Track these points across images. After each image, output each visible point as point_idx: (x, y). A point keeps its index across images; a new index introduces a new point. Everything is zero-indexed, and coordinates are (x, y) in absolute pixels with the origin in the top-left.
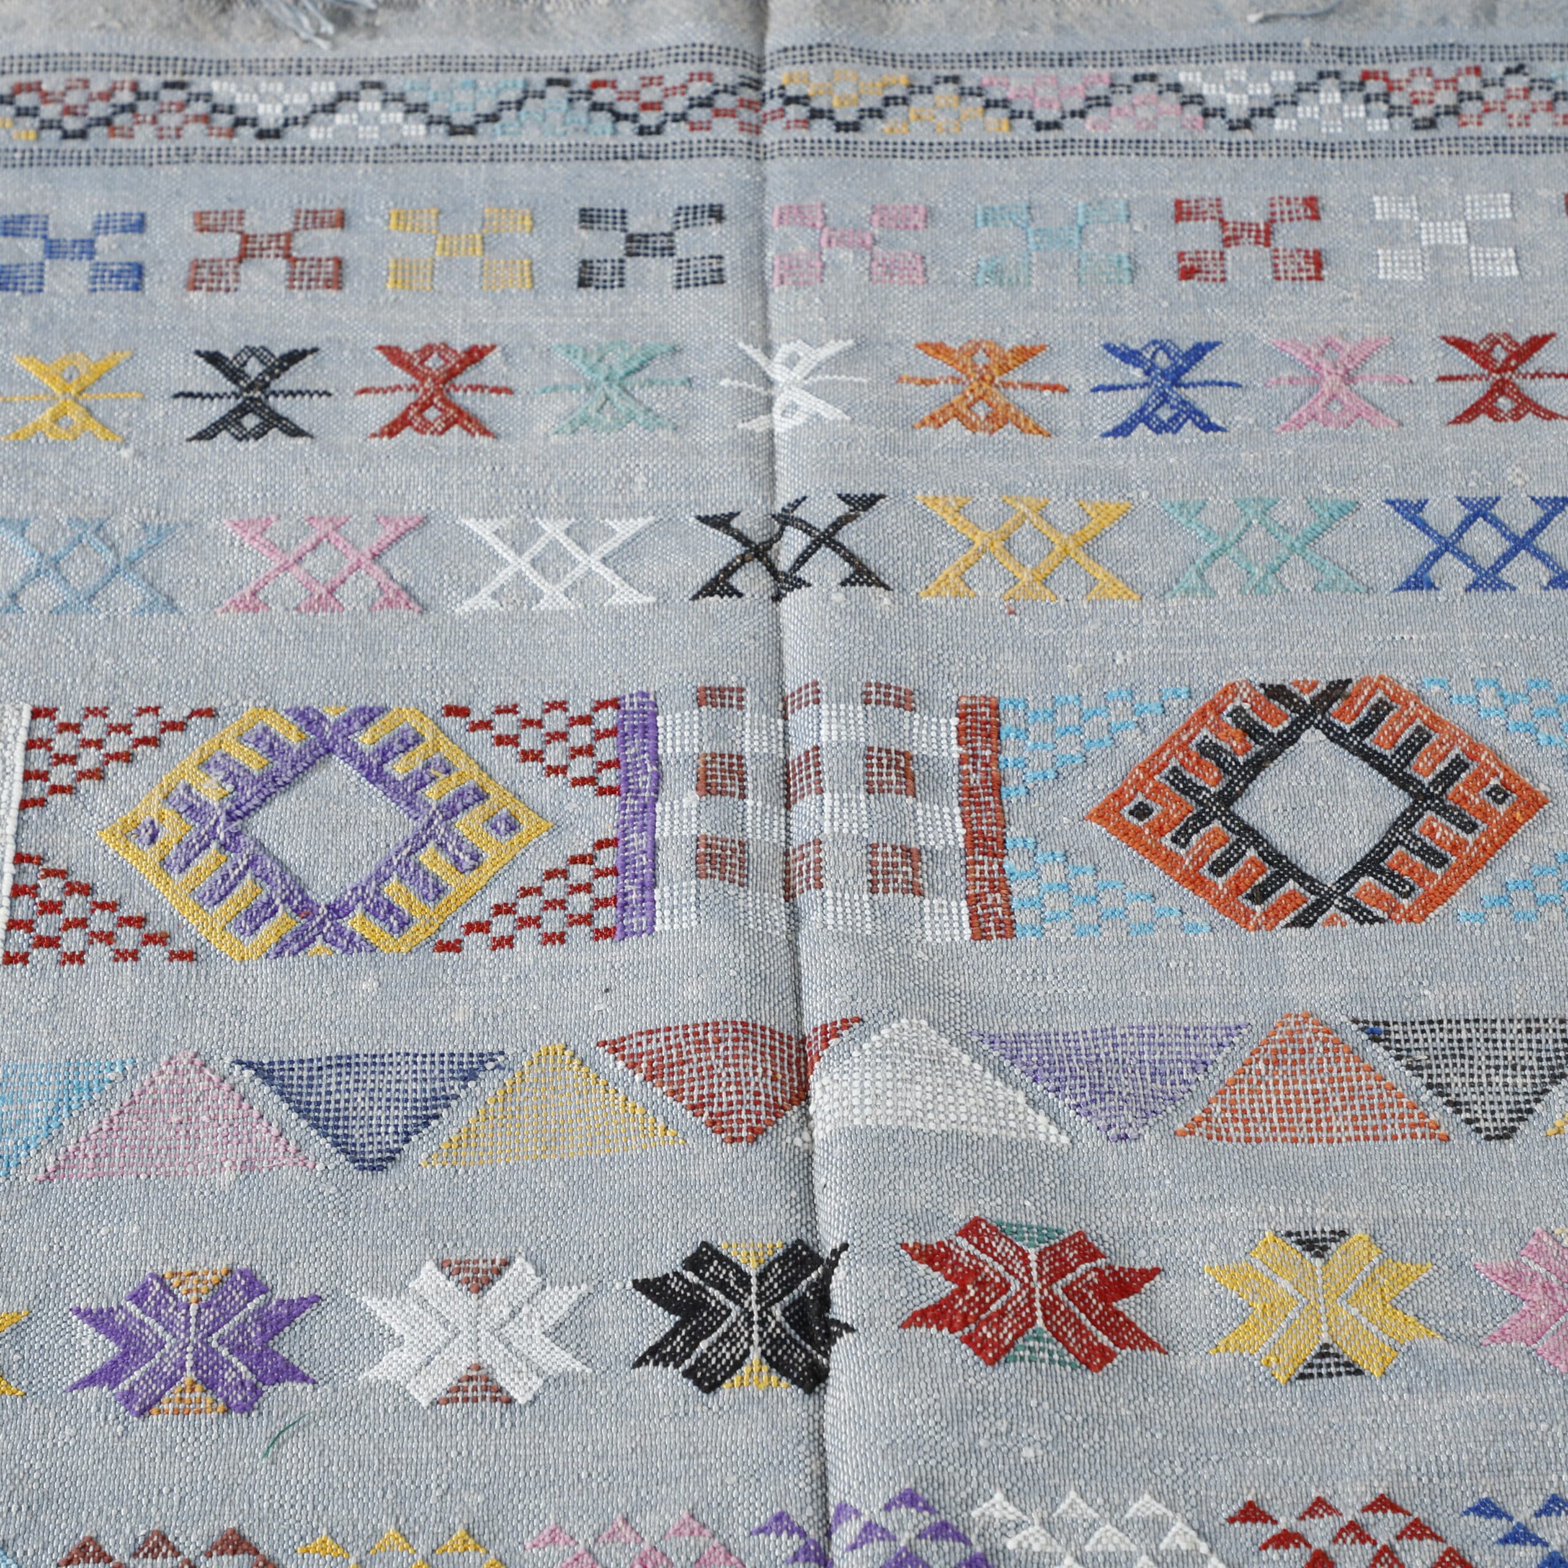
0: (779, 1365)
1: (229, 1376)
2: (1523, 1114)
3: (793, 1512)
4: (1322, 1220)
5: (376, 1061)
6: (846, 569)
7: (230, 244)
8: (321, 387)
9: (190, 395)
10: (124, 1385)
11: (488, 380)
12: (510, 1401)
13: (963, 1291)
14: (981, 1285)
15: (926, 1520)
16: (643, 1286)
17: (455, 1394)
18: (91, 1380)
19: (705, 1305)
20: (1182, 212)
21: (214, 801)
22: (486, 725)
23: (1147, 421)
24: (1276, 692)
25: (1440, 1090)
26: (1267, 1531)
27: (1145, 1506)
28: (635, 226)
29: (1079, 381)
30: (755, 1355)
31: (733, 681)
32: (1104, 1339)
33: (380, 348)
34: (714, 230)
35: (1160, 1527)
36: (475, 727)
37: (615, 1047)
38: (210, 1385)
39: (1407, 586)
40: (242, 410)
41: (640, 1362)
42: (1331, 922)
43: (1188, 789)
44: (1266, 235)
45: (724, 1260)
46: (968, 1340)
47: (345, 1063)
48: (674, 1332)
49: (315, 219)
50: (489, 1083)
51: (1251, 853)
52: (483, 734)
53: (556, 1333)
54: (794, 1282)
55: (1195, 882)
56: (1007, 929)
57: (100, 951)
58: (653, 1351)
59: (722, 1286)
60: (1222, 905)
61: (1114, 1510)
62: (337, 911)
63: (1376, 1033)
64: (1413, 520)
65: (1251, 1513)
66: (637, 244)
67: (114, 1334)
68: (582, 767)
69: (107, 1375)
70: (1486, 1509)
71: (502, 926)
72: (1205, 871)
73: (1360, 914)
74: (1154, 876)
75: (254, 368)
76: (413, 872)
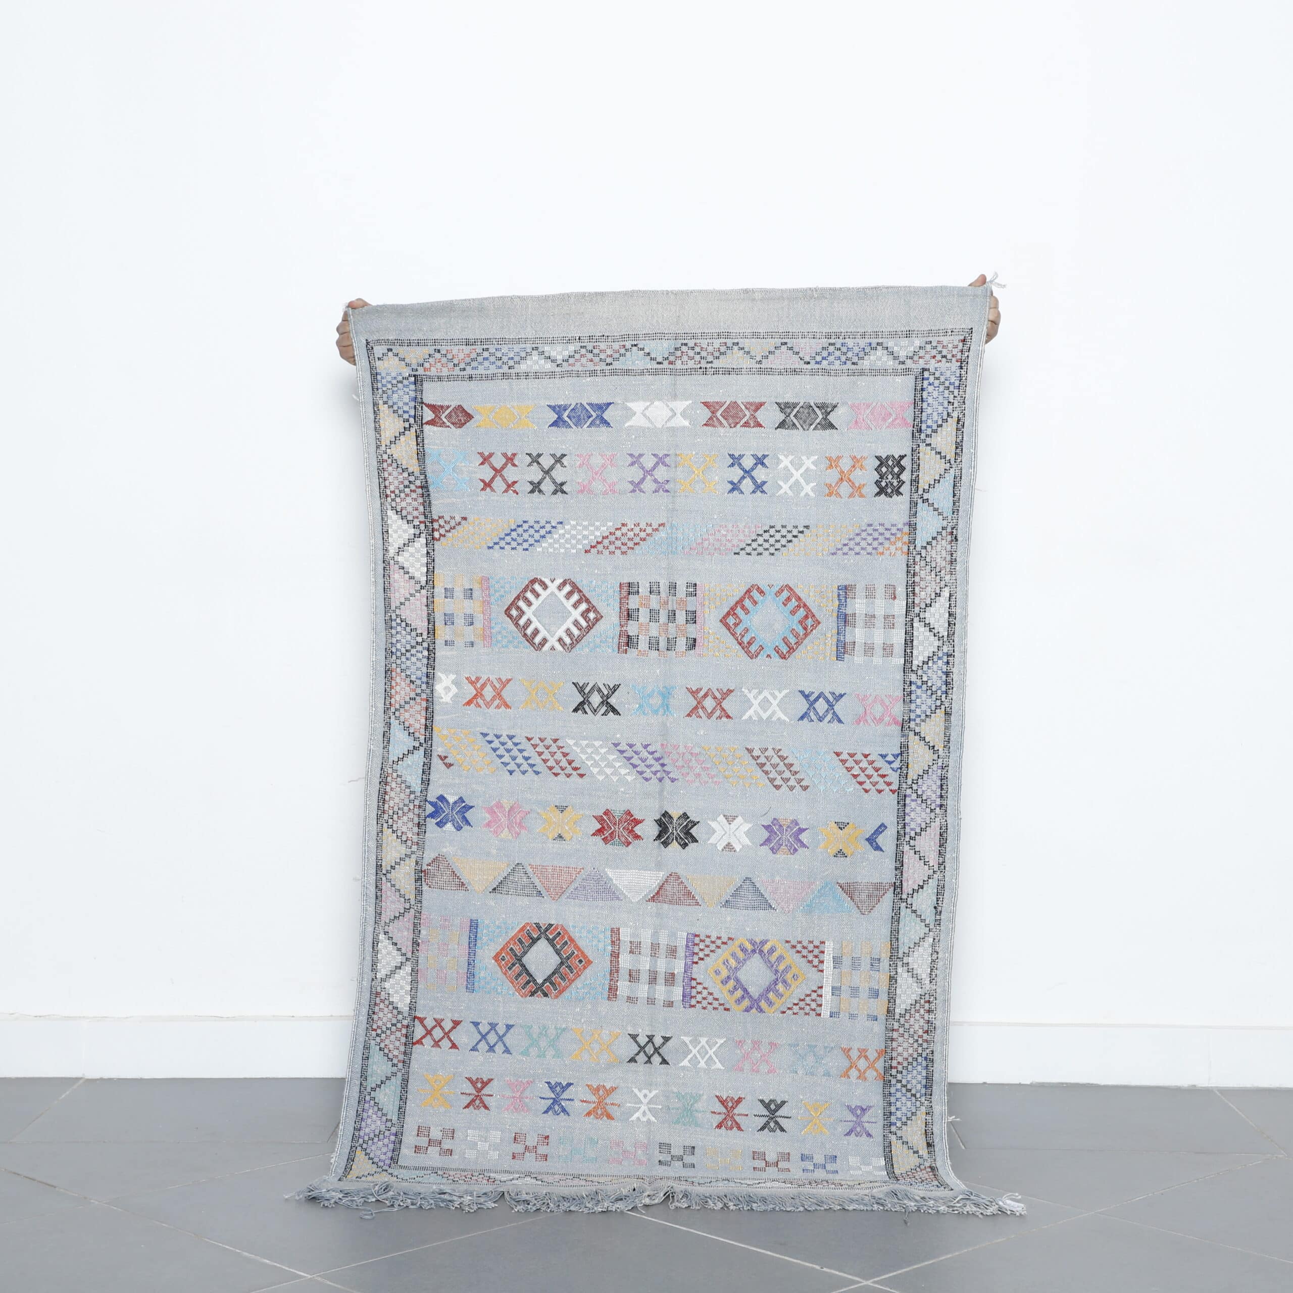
0: (671, 817)
1: (777, 827)
2: (514, 870)
3: (670, 782)
4: (558, 844)
5: (747, 908)
6: (638, 1039)
7: (781, 1165)
8: (757, 1118)
9: (787, 1118)
10: (797, 827)
11: (717, 1116)
12: (724, 816)
13: (632, 828)
14: (628, 829)
15: (644, 775)
16: (697, 841)
17: (734, 818)
18: (804, 830)
19: (685, 834)
20: (545, 1157)
21: (780, 984)
22: (721, 1005)
23: (563, 1087)
24: (546, 995)
25: (528, 877)
26: (579, 772)
27: (601, 778)
28: (681, 1163)
29: (577, 1103)
30: (675, 819)
31: (665, 1009)
32: (605, 817)
33: (742, 1130)
34: (661, 1158)
35: (599, 773)
36: (723, 1004)
37: (697, 904)
38: (781, 826)
39: (512, 1026)
40: (776, 1111)
41: (698, 822)
42: (545, 924)
43: (569, 967)
44: (527, 1148)
45: (679, 844)
46: (632, 816)
47: (754, 908)
48: (691, 828)
49: (760, 1170)
50: (723, 900)
51: (558, 946)
52: (722, 1002)
53: (714, 831)
54: (667, 838)
55: (572, 940)
56: (612, 930)
57: (805, 944)
58: (695, 824)
59: (681, 838)
60: (566, 932)
61: (607, 776)
62: (754, 951)
63: (539, 893)
64: (507, 1048)
65: (582, 776)
66: (681, 1158)
67: (800, 841)
68: (699, 988)
69: (802, 830)
70: (537, 773)
71: (719, 942)
72: (569, 943)
73: (538, 926)
74: (581, 943)
75: (772, 1124)
76: (738, 961)
